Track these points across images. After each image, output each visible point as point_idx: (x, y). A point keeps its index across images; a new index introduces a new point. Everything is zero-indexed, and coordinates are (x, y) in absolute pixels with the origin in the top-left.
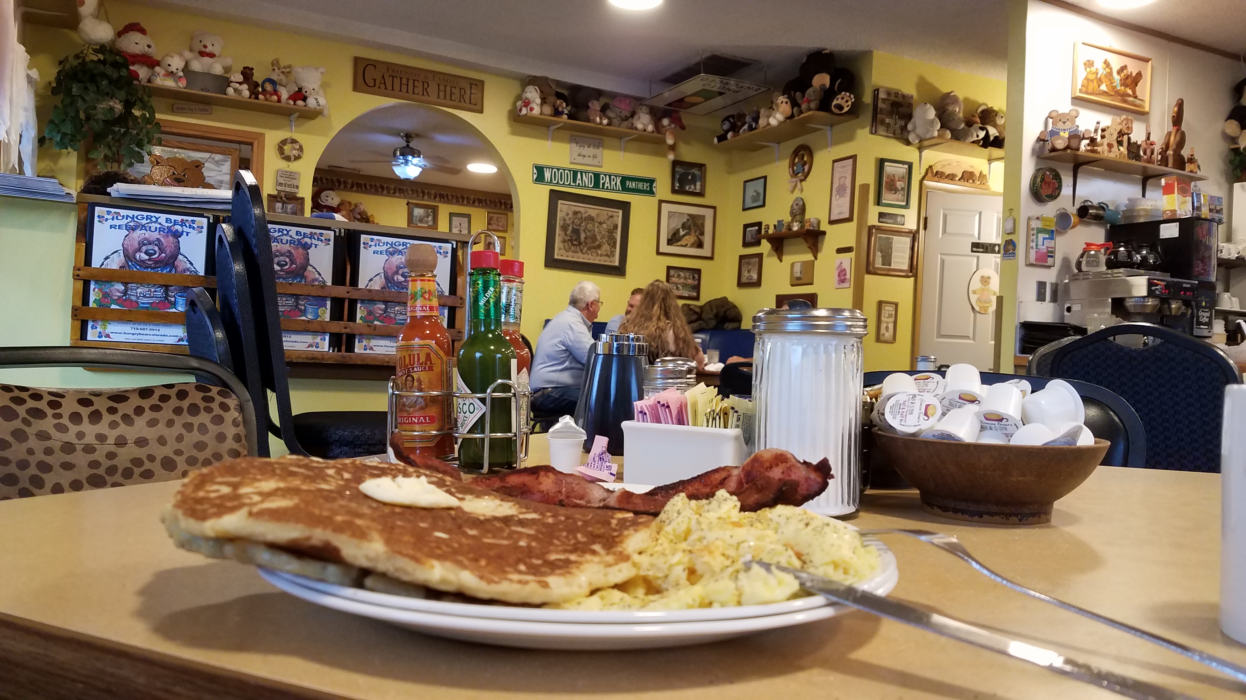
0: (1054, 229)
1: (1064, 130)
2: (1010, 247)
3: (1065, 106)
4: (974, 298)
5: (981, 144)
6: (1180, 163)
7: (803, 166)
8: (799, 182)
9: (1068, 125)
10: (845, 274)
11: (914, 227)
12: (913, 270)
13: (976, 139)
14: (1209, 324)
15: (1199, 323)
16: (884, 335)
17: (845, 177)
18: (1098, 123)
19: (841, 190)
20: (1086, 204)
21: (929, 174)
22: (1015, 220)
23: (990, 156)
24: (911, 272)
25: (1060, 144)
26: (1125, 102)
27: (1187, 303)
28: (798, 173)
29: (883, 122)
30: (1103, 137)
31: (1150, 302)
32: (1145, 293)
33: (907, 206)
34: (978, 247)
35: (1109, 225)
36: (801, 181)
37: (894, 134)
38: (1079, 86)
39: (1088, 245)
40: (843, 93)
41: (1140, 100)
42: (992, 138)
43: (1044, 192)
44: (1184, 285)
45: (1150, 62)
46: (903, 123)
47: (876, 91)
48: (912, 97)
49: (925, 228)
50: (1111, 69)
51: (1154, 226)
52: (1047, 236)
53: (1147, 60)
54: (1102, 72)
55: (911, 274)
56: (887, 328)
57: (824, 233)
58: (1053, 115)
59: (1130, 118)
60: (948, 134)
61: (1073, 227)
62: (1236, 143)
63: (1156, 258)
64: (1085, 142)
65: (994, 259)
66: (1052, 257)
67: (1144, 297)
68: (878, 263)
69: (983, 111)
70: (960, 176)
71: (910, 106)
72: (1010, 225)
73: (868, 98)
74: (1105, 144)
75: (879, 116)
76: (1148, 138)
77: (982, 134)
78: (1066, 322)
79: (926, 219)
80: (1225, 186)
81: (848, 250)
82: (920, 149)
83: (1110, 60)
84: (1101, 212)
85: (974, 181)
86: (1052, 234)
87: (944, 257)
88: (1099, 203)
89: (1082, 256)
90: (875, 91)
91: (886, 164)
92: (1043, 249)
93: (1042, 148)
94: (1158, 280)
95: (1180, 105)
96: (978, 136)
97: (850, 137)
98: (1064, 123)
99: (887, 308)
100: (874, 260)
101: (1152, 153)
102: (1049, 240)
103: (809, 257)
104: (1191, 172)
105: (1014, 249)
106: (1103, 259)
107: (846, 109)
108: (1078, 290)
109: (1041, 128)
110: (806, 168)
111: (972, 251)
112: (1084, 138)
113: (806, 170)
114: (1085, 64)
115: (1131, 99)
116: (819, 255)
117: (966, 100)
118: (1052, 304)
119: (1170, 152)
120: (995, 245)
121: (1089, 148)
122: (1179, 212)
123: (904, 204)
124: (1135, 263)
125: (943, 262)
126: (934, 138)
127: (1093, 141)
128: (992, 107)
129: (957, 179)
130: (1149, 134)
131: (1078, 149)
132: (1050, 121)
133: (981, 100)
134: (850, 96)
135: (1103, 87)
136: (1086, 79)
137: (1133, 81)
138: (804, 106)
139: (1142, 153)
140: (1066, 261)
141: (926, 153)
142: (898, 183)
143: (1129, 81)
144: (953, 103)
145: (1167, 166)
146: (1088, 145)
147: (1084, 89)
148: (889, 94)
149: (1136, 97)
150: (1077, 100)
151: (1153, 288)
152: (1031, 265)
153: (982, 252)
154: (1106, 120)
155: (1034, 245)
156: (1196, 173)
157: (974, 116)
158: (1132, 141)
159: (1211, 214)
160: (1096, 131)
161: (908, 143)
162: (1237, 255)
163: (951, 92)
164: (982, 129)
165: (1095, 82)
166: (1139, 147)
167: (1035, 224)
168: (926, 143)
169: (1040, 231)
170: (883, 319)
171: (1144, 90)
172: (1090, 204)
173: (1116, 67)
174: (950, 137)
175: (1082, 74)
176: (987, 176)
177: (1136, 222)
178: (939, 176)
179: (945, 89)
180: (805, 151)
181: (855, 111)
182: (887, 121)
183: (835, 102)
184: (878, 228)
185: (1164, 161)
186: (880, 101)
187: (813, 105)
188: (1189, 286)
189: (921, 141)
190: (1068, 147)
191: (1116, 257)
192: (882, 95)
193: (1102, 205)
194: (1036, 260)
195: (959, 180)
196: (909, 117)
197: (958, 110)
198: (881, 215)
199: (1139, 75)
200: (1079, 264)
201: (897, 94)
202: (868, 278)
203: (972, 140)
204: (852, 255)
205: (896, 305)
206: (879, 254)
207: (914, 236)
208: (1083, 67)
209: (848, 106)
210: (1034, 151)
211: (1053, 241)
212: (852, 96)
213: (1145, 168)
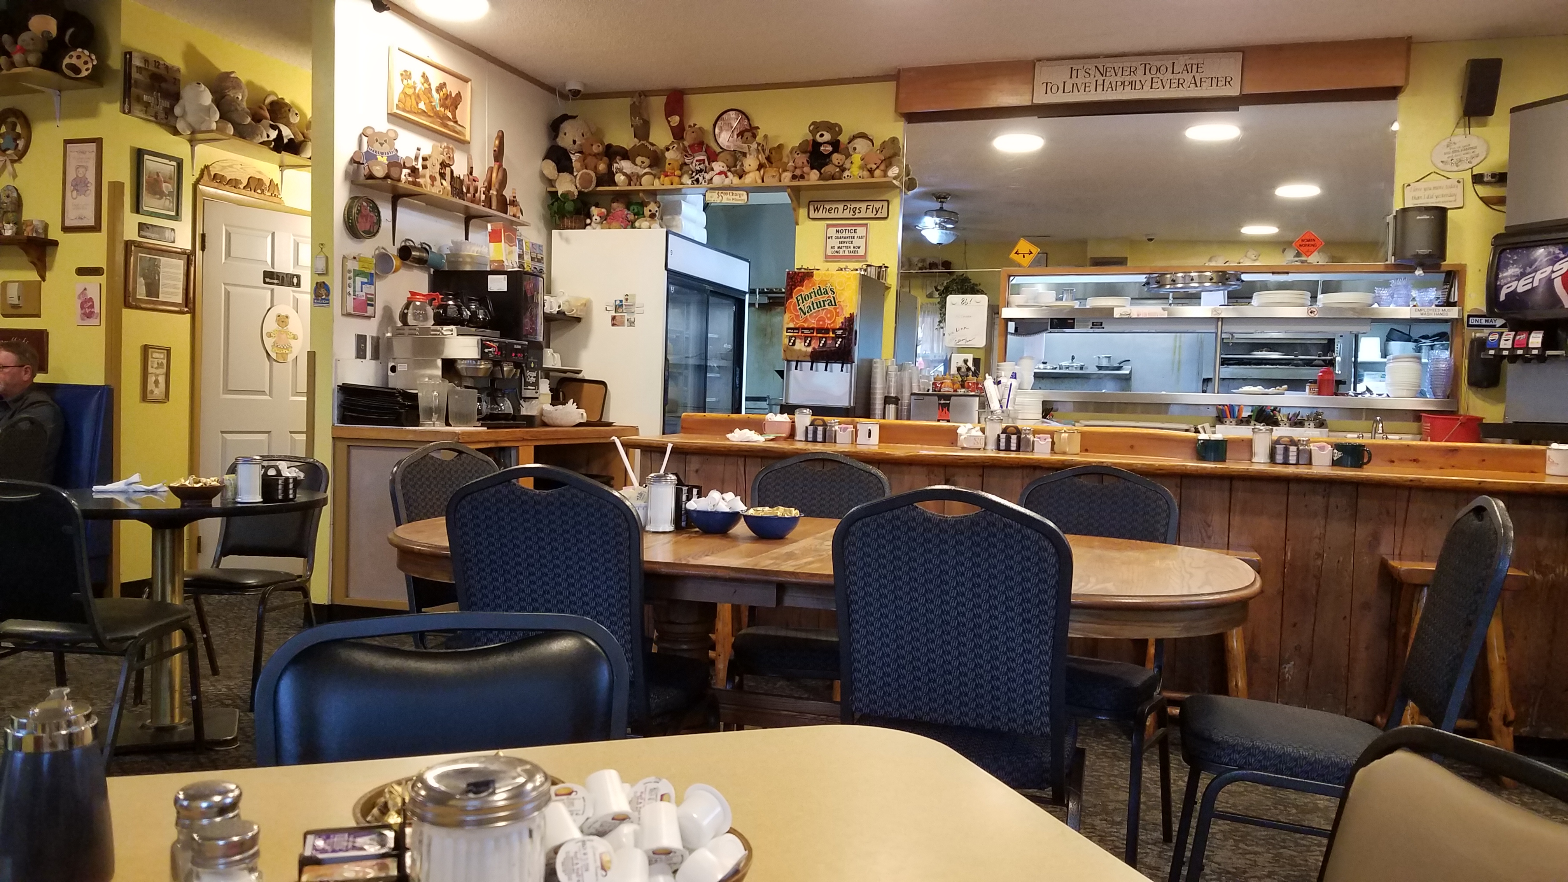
0: (373, 272)
1: (382, 153)
2: (323, 291)
3: (382, 125)
4: (268, 343)
5: (272, 146)
6: (504, 205)
7: (15, 140)
8: (8, 162)
9: (386, 148)
10: (92, 306)
11: (188, 247)
12: (189, 304)
13: (266, 139)
14: (536, 384)
15: (527, 384)
16: (152, 392)
17: (86, 168)
18: (419, 149)
19: (80, 185)
20: (408, 244)
21: (206, 177)
22: (327, 258)
23: (282, 161)
24: (186, 307)
25: (379, 171)
26: (446, 126)
27: (517, 365)
28: (8, 149)
29: (139, 99)
30: (425, 167)
31: (483, 365)
32: (477, 356)
33: (177, 217)
34: (271, 277)
35: (432, 270)
36: (13, 161)
37: (156, 117)
38: (396, 102)
39: (413, 294)
40: (80, 50)
41: (459, 125)
42: (286, 141)
43: (362, 226)
44: (515, 346)
45: (470, 83)
46: (167, 104)
47: (128, 56)
48: (178, 70)
49: (203, 248)
50: (429, 85)
51: (481, 277)
52: (366, 280)
53: (466, 80)
54: (420, 87)
55: (186, 309)
56: (156, 382)
57: (55, 243)
58: (369, 132)
59: (451, 146)
60: (231, 130)
61: (394, 272)
62: (553, 186)
63: (486, 315)
64: (405, 171)
65: (292, 293)
66: (372, 305)
67: (476, 360)
68: (141, 293)
69: (272, 103)
70: (245, 183)
71: (176, 82)
72: (321, 265)
73: (115, 62)
74: (428, 176)
75: (133, 89)
76: (471, 173)
77: (274, 134)
78: (390, 386)
79: (203, 236)
80: (544, 231)
81: (95, 271)
82: (193, 142)
83: (427, 74)
84: (425, 255)
85: (263, 191)
86: (371, 279)
87: (229, 288)
88: (421, 244)
89: (407, 307)
90: (126, 53)
91: (146, 157)
92: (362, 295)
93: (356, 172)
94: (490, 341)
95: (501, 137)
96: (268, 136)
97: (91, 112)
98: (382, 144)
99: (155, 355)
100: (135, 289)
101: (476, 191)
102: (368, 286)
103: (32, 276)
104: (514, 216)
105: (328, 294)
106: (430, 312)
107: (84, 74)
108: (402, 348)
109: (356, 148)
110: (21, 143)
111: (265, 282)
113: (20, 147)
114: (402, 75)
115: (451, 123)
116: (48, 275)
117: (250, 84)
118: (373, 361)
119: (493, 192)
120: (293, 276)
121: (410, 179)
122: (506, 263)
123: (173, 214)
124: (465, 320)
125: (228, 294)
126: (212, 131)
127: (414, 171)
128: (283, 99)
129: (242, 186)
130: (472, 168)
131: (399, 180)
132: (365, 139)
133: (269, 88)
134: (89, 56)
135: (422, 106)
136: (404, 93)
137: (453, 102)
138: (17, 57)
139: (465, 190)
140: (388, 311)
141: (200, 148)
142: (164, 185)
143: (448, 102)
144: (234, 88)
145: (490, 207)
146: (409, 175)
147: (401, 105)
148: (146, 61)
149: (456, 122)
150: (393, 117)
151: (486, 350)
152: (349, 315)
153: (277, 284)
154: (427, 146)
155: (351, 290)
156: (519, 218)
157: (261, 108)
158: (455, 175)
159: (533, 263)
160: (416, 158)
161: (176, 132)
162: (558, 310)
163: (233, 72)
164: (274, 127)
165: (413, 98)
166: (462, 182)
167: (352, 265)
168: (200, 136)
169: (358, 273)
170: (150, 370)
171: (464, 113)
172: (412, 244)
173: (434, 85)
174: (232, 132)
175: (398, 87)
176: (280, 186)
177: (461, 269)
178: (218, 179)
179: (223, 68)
180: (17, 118)
181: (98, 77)
182: (145, 98)
183: (66, 61)
184: (139, 245)
185: (488, 203)
186: (134, 70)
187: (32, 58)
188: (519, 347)
189: (193, 133)
190: (387, 176)
191: (445, 311)
192: (137, 62)
193: (424, 246)
194: (355, 309)
195: (244, 188)
196: (175, 97)
197: (240, 98)
198: (142, 226)
199: (459, 95)
200: (404, 317)
201: (157, 63)
202: (128, 314)
203: (261, 141)
204: (102, 279)
205: (169, 351)
206: (141, 281)
207: (189, 258)
208: (400, 78)
209: (87, 70)
210: (347, 175)
211: (373, 287)
212: (94, 57)
213: (467, 207)
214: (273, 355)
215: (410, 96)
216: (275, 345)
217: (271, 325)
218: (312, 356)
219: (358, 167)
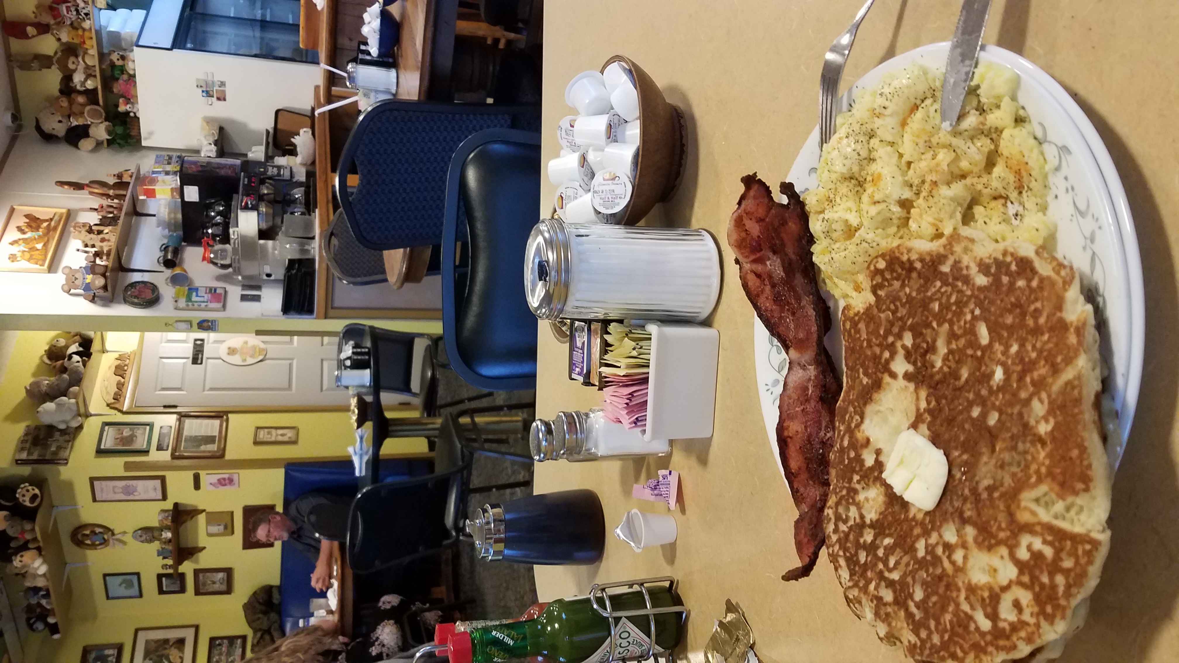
0: (187, 288)
1: (84, 279)
2: (205, 324)
3: (59, 278)
4: (250, 361)
5: (87, 359)
6: (122, 185)
7: (96, 534)
8: (114, 537)
9: (79, 275)
10: (224, 479)
11: (175, 416)
12: (220, 415)
13: (81, 363)
14: (279, 167)
15: (279, 174)
16: (290, 438)
17: (114, 487)
18: (78, 250)
19: (128, 491)
20: (162, 262)
21: (117, 406)
22: (177, 321)
23: (99, 351)
24: (222, 417)
25: (100, 281)
26: (55, 228)
27: (262, 182)
28: (104, 538)
29: (55, 453)
30: (93, 246)
31: (263, 209)
32: (255, 213)
33: (151, 425)
34: (197, 358)
35: (183, 244)
36: (113, 534)
37: (69, 441)
38: (38, 266)
39: (204, 259)
40: (17, 496)
41: (54, 216)
42: (81, 349)
43: (149, 295)
44: (246, 183)
45: (15, 207)
46: (57, 435)
47: (18, 462)
48: (27, 426)
49: (175, 407)
50: (20, 239)
51: (186, 206)
52: (194, 294)
53: (12, 210)
54: (22, 247)
55: (225, 417)
56: (283, 435)
57: (176, 505)
58: (66, 288)
59: (73, 224)
60: (75, 389)
61: (185, 271)
62: (102, 142)
63: (220, 205)
64: (98, 261)
65: (210, 345)
66: (215, 290)
67: (258, 214)
68: (213, 447)
69: (50, 358)
70: (120, 378)
71: (38, 428)
72: (183, 325)
73: (26, 471)
74: (101, 244)
75: (47, 458)
76: (96, 210)
77: (76, 358)
78: (282, 278)
79: (165, 407)
80: (145, 152)
81: (197, 479)
82: (87, 415)
84: (170, 249)
85: (126, 365)
86: (193, 290)
87: (207, 388)
88: (161, 251)
89: (215, 264)
90: (17, 463)
91: (102, 447)
92: (207, 297)
93: (102, 298)
94: (242, 202)
95: (62, 183)
96: (78, 362)
97: (69, 486)
98: (76, 279)
99: (261, 437)
100: (209, 452)
101: (112, 206)
102: (199, 292)
103: (202, 519)
104: (131, 176)
105: (208, 321)
106: (218, 247)
107: (37, 491)
108: (250, 269)
109: (81, 300)
110: (98, 530)
111: (201, 363)
112: (94, 262)
113: (101, 530)
114: (13, 261)
115: (53, 223)
116: (201, 507)
117: (34, 375)
118: (263, 289)
119: (111, 192)
120: (195, 344)
121: (105, 258)
122: (174, 186)
123: (148, 428)
124: (225, 221)
125: (211, 389)
126: (77, 403)
127: (97, 254)
128: (45, 351)
129: (122, 380)
130: (91, 209)
131: (106, 266)
132: (73, 291)
133: (37, 361)
134: (22, 488)
135: (39, 246)
136: (29, 260)
137: (33, 222)
138: (28, 537)
139: (111, 215)
140: (219, 278)
141: (92, 410)
142: (125, 434)
143: (34, 225)
144: (39, 387)
145: (125, 196)
146: (101, 258)
147: (40, 262)
148: (22, 449)
149: (51, 219)
150: (51, 270)
151: (250, 206)
152: (224, 307)
153: (202, 355)
154: (75, 244)
155: (203, 305)
156: (132, 173)
157: (55, 367)
158: (98, 223)
159: (172, 164)
160: (86, 252)
161: (80, 427)
162: (213, 145)
163: (26, 388)
164: (70, 357)
166: (104, 217)
167: (182, 303)
168: (82, 410)
169: (189, 299)
170: (273, 439)
171: (43, 212)
172: (162, 258)
173: (19, 235)
174: (77, 388)
175: (24, 264)
176: (120, 353)
177: (181, 221)
178: (118, 397)
179: (22, 394)
180: (78, 533)
181: (39, 482)
182: (53, 449)
183: (28, 504)
184: (174, 450)
185: (122, 197)
186: (31, 458)
187: (28, 526)
188: (246, 180)
189: (80, 415)
190: (104, 275)
191: (218, 236)
192: (24, 456)
193: (162, 248)
194: (219, 302)
195: (123, 378)
196: (51, 429)
197: (47, 382)
198: (159, 448)
199: (27, 216)
200: (224, 267)
201: (23, 442)
202: (229, 456)
203: (82, 367)
204: (202, 474)
205: (258, 428)
206: (203, 448)
207: (182, 416)
208: (15, 263)
209: (33, 490)
210: (104, 305)
211: (200, 289)
212: (22, 486)
213: (126, 214)
214: (261, 358)
215: (31, 255)
216: (252, 356)
217: (236, 359)
218: (259, 333)
219: (98, 297)
